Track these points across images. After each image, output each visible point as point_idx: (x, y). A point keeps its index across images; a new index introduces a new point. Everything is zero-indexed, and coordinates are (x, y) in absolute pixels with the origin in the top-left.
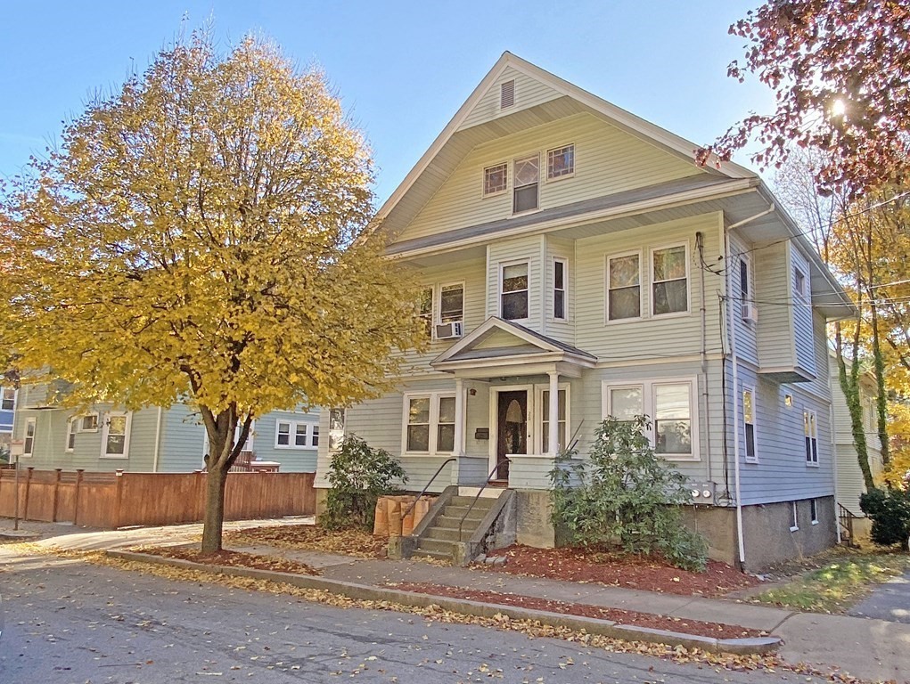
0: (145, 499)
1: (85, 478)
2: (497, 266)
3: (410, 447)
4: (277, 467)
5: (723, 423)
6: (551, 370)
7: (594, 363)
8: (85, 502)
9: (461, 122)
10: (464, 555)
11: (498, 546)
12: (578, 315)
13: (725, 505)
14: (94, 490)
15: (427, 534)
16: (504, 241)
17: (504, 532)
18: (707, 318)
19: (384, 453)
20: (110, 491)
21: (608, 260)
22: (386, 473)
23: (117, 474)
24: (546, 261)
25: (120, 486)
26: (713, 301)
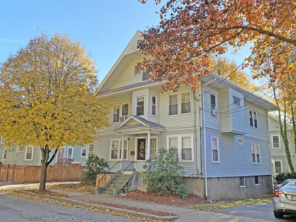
0: (33, 174)
1: (16, 167)
2: (136, 98)
3: (112, 158)
4: (80, 164)
5: (200, 150)
6: (148, 132)
7: (165, 130)
8: (16, 175)
9: (126, 52)
10: (115, 193)
11: (129, 191)
12: (160, 113)
13: (200, 177)
14: (18, 171)
15: (108, 186)
16: (138, 90)
17: (132, 186)
18: (196, 115)
19: (103, 160)
20: (22, 171)
21: (169, 96)
22: (103, 166)
23: (24, 166)
24: (149, 96)
25: (25, 170)
26: (198, 110)
